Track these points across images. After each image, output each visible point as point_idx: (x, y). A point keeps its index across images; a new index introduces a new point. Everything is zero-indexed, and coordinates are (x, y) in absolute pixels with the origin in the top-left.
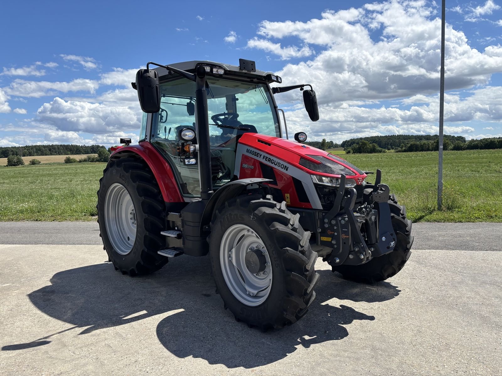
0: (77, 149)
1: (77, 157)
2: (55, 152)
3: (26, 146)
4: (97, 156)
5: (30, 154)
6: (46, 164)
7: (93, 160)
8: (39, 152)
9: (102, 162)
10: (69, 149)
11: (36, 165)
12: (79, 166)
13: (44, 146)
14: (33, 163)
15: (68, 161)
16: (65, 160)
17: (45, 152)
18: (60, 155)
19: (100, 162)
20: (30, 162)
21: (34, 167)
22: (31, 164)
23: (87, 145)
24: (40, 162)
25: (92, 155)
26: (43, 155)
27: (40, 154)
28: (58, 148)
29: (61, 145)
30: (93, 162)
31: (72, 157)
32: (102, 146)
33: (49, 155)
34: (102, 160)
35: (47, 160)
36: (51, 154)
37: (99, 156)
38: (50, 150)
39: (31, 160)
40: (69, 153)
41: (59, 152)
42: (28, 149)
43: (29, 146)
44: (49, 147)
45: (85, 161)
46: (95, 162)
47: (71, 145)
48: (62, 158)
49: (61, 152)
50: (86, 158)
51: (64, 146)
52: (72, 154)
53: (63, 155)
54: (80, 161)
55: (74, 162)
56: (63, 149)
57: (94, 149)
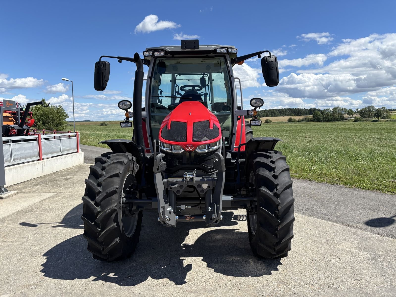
0: (299, 112)
1: (297, 118)
2: (284, 114)
3: (265, 110)
4: (312, 117)
5: (267, 116)
6: (275, 123)
7: (308, 120)
8: (273, 114)
9: (316, 121)
10: (293, 111)
11: (269, 123)
12: (298, 124)
13: (276, 110)
14: (267, 122)
15: (290, 121)
16: (288, 120)
17: (276, 114)
18: (286, 116)
19: (314, 121)
20: (265, 121)
21: (267, 125)
22: (265, 123)
23: (306, 108)
24: (271, 121)
25: (308, 116)
26: (275, 116)
27: (273, 115)
28: (286, 111)
29: (288, 109)
30: (308, 121)
31: (293, 117)
32: (318, 109)
33: (279, 116)
34: (316, 120)
35: (276, 120)
36: (281, 116)
37: (314, 117)
38: (280, 113)
39: (266, 120)
40: (293, 114)
41: (286, 114)
42: (266, 112)
43: (267, 110)
44: (280, 110)
45: (302, 120)
46: (310, 121)
47: (295, 108)
48: (286, 118)
49: (287, 114)
50: (303, 118)
51: (290, 109)
52: (295, 115)
53: (289, 116)
54: (299, 121)
55: (294, 121)
56: (290, 112)
57: (311, 111)
